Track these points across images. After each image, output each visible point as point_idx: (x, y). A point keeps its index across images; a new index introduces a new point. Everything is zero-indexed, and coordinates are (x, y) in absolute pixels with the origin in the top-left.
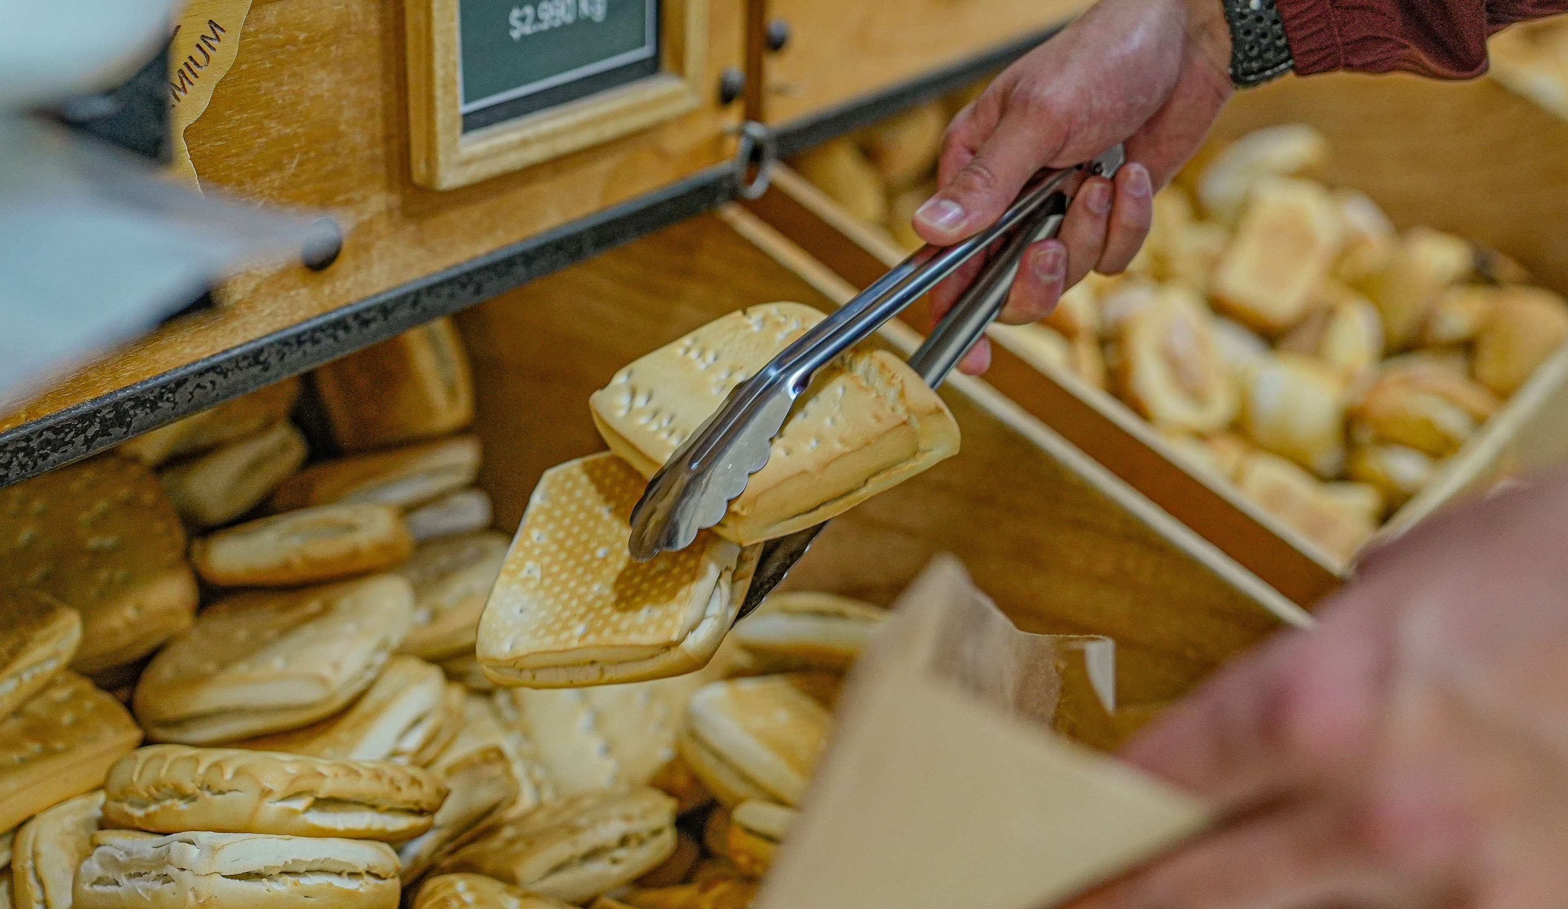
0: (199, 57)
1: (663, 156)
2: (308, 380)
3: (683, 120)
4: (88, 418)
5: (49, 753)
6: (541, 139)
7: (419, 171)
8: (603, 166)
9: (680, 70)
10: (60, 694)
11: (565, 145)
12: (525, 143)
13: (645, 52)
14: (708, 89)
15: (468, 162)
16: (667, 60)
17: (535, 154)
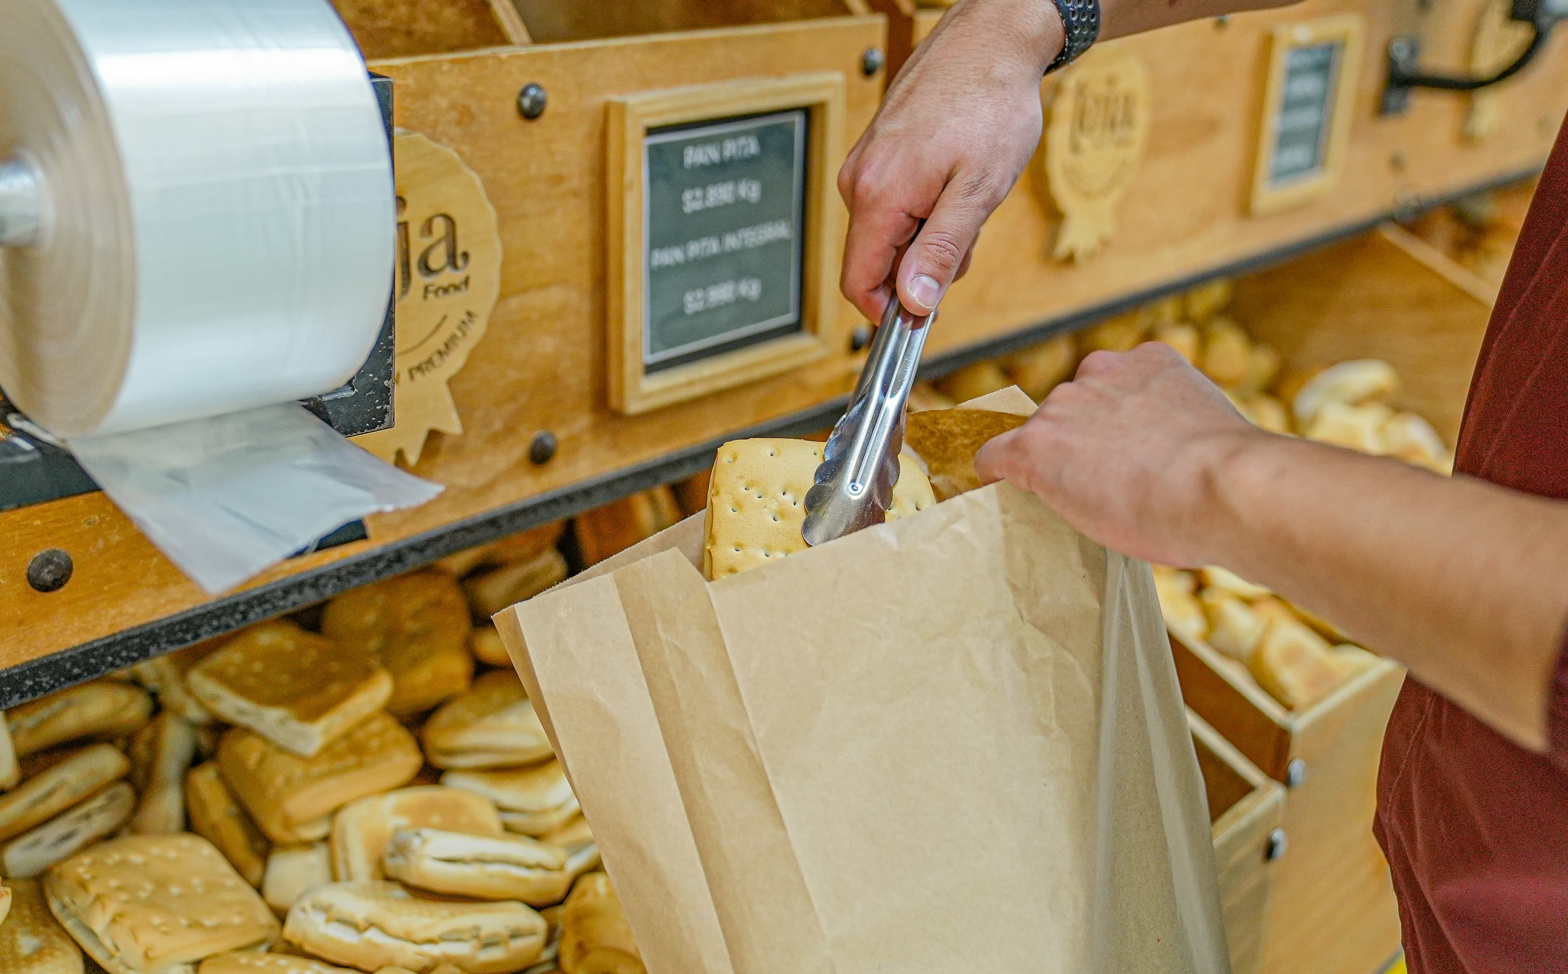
0: (459, 334)
1: (803, 387)
2: (570, 525)
3: (819, 364)
4: (378, 558)
5: (359, 765)
6: (703, 380)
7: (614, 402)
8: (754, 396)
9: (814, 331)
10: (375, 726)
11: (723, 383)
12: (690, 384)
13: (790, 318)
14: (841, 342)
15: (649, 395)
16: (807, 322)
17: (698, 390)
